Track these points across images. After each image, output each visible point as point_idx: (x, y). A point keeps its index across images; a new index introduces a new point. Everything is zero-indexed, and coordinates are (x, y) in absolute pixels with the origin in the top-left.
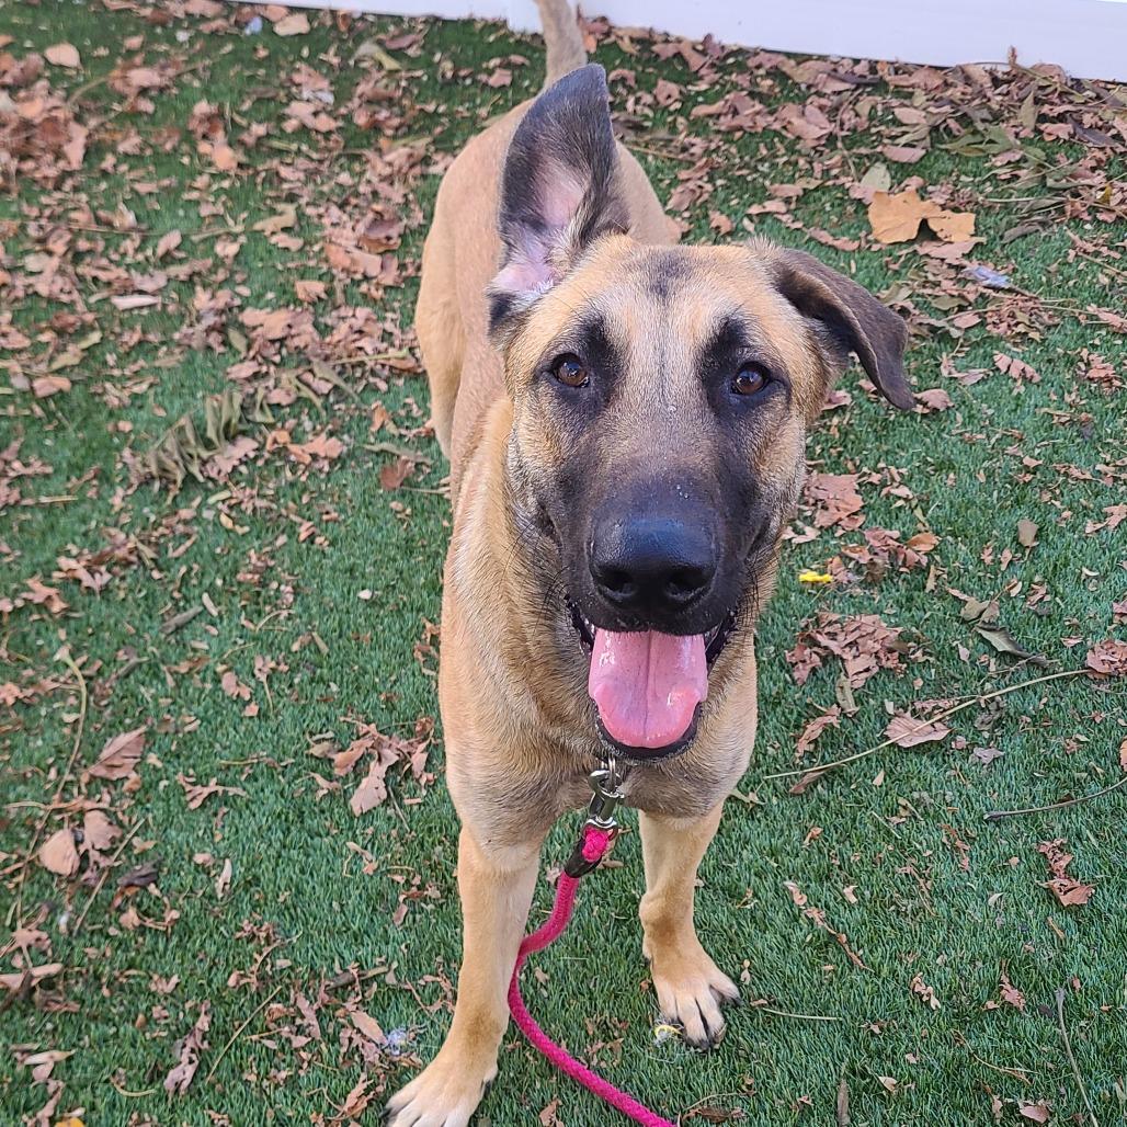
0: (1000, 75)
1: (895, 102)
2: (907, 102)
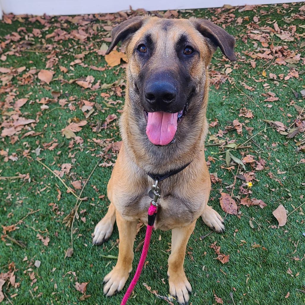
0: (129, 13)
1: (103, 25)
2: (106, 24)
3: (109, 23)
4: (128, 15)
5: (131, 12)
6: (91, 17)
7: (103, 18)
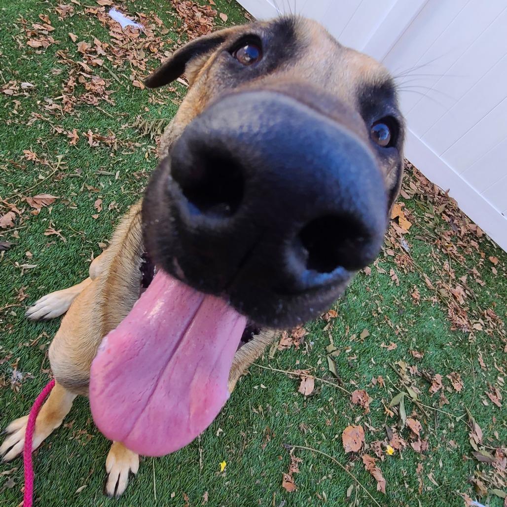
0: (441, 193)
1: (411, 180)
2: (414, 182)
3: (418, 184)
4: (439, 194)
5: (443, 194)
6: (409, 165)
7: (417, 176)
